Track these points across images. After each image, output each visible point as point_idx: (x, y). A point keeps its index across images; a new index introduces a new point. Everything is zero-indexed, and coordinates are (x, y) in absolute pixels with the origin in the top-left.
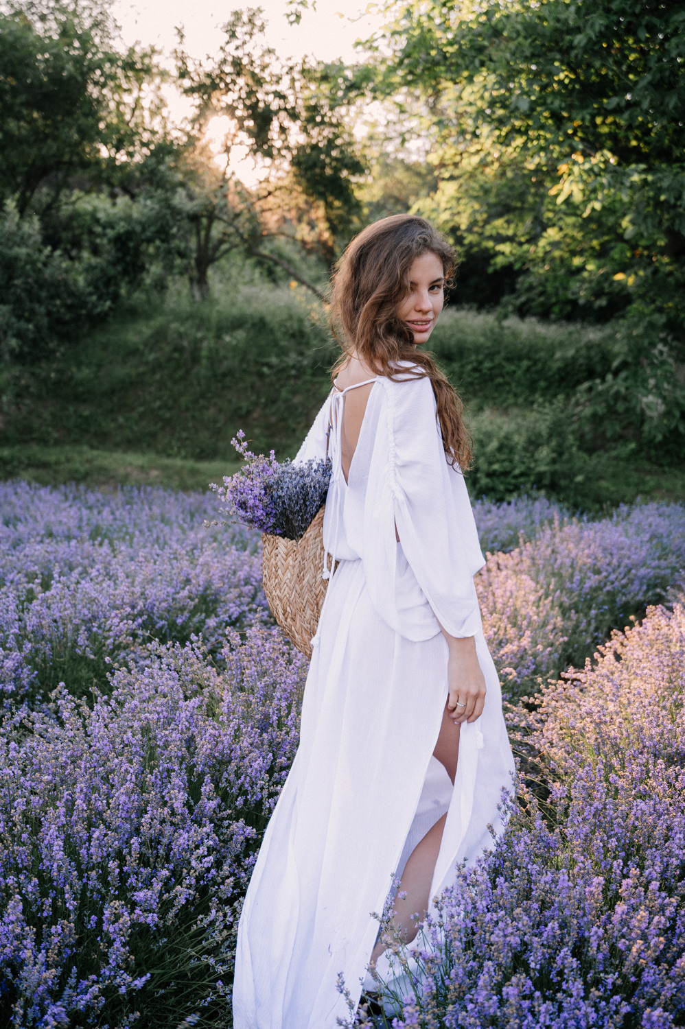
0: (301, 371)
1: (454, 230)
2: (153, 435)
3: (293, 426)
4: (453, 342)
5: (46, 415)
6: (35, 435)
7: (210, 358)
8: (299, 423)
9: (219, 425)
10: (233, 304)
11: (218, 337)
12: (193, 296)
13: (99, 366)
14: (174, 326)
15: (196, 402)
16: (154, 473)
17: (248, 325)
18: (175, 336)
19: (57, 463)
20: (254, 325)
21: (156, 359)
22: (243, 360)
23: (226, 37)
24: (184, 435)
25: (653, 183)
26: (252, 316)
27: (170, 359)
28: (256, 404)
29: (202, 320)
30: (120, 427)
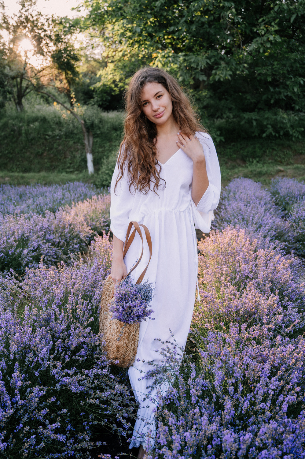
0: (61, 137)
1: (114, 82)
2: (6, 164)
3: (60, 158)
4: (117, 124)
7: (26, 133)
8: (62, 157)
9: (31, 159)
10: (33, 112)
11: (28, 125)
12: (17, 110)
14: (10, 121)
15: (22, 150)
16: (7, 179)
17: (40, 120)
18: (11, 125)
20: (42, 120)
21: (4, 135)
22: (38, 133)
23: (21, 7)
24: (18, 163)
25: (188, 60)
26: (40, 117)
27: (10, 134)
28: (45, 150)
29: (21, 119)
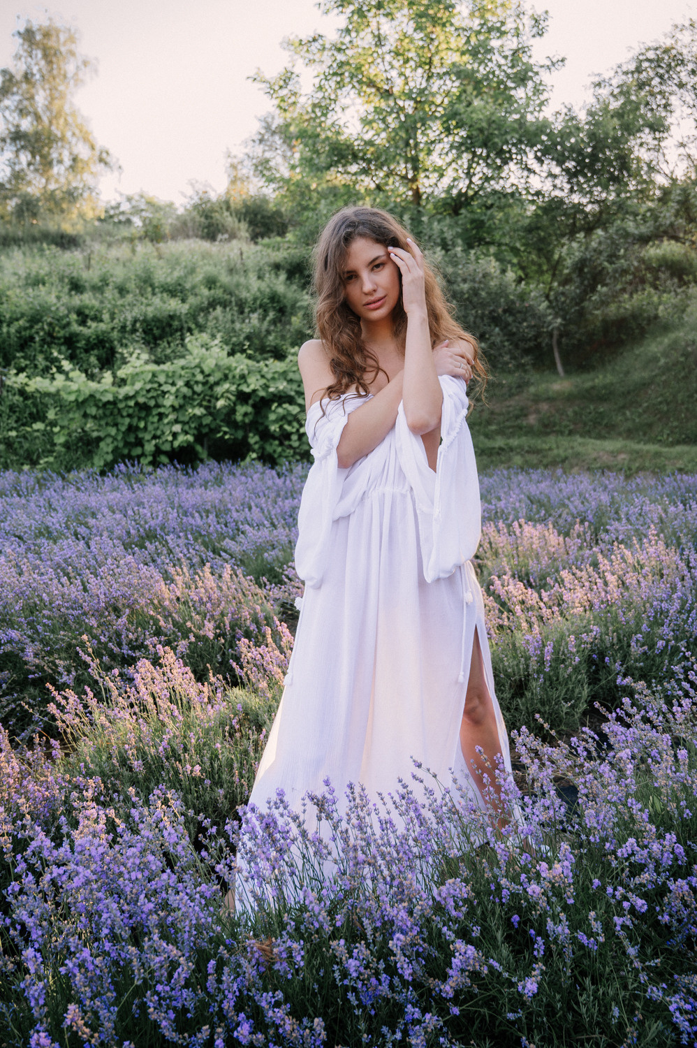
5: (570, 412)
6: (557, 428)
13: (627, 373)
16: (623, 456)
19: (550, 449)
30: (627, 420)
